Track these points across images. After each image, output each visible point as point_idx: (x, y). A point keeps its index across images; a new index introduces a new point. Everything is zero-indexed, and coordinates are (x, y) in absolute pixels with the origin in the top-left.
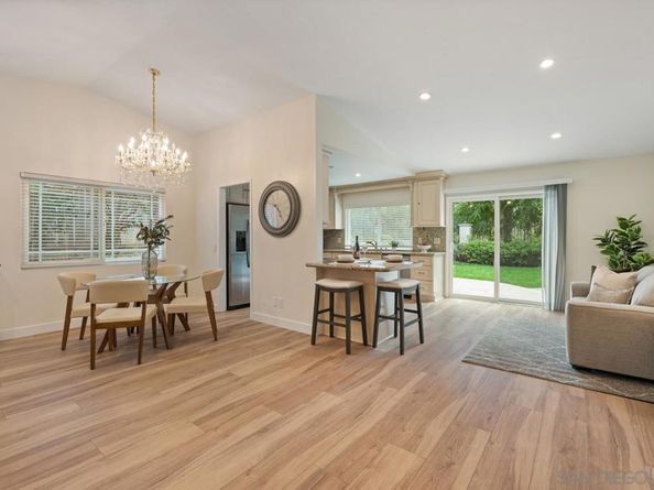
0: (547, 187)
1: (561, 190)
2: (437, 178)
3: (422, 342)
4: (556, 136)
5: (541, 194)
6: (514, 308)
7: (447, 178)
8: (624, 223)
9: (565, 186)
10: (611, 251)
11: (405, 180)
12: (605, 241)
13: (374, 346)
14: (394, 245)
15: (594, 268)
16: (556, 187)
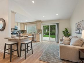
0: (56, 23)
1: (58, 24)
2: (40, 22)
3: (32, 54)
4: (57, 14)
5: (55, 24)
6: (52, 42)
7: (42, 22)
8: (66, 29)
9: (58, 23)
10: (64, 33)
11: (35, 22)
12: (64, 32)
13: (20, 57)
14: (34, 33)
15: (63, 36)
16: (57, 23)
